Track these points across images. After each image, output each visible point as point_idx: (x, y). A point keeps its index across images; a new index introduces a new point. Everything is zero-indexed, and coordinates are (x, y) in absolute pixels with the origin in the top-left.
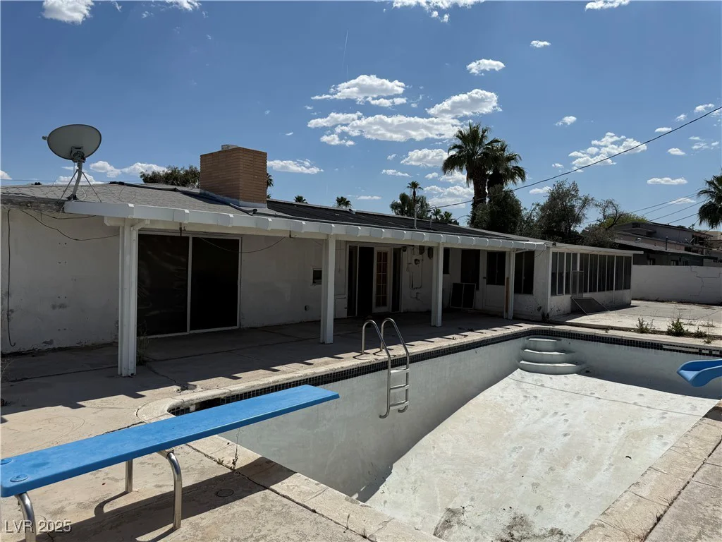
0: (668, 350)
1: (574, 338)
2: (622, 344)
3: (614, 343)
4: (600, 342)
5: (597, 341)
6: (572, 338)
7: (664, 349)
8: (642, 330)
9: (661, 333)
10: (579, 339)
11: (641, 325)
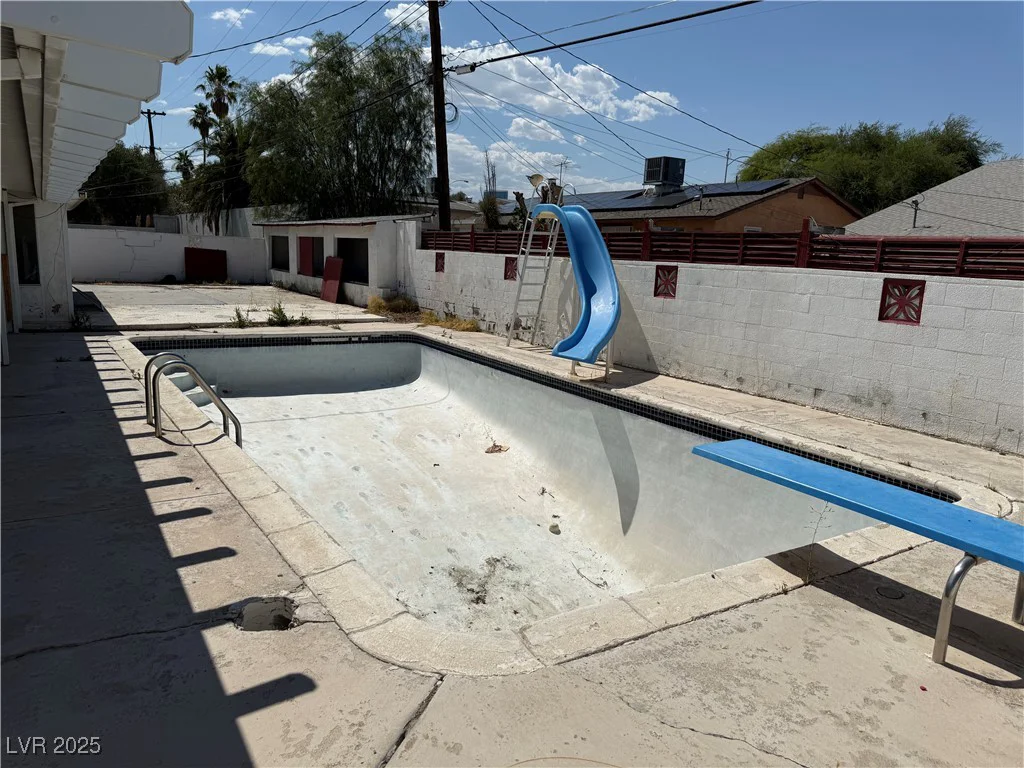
0: (317, 343)
1: (191, 347)
2: (262, 345)
3: (251, 346)
4: (232, 346)
5: (227, 346)
6: (187, 348)
7: (313, 343)
8: (241, 324)
9: (262, 324)
10: (200, 347)
11: (239, 316)
